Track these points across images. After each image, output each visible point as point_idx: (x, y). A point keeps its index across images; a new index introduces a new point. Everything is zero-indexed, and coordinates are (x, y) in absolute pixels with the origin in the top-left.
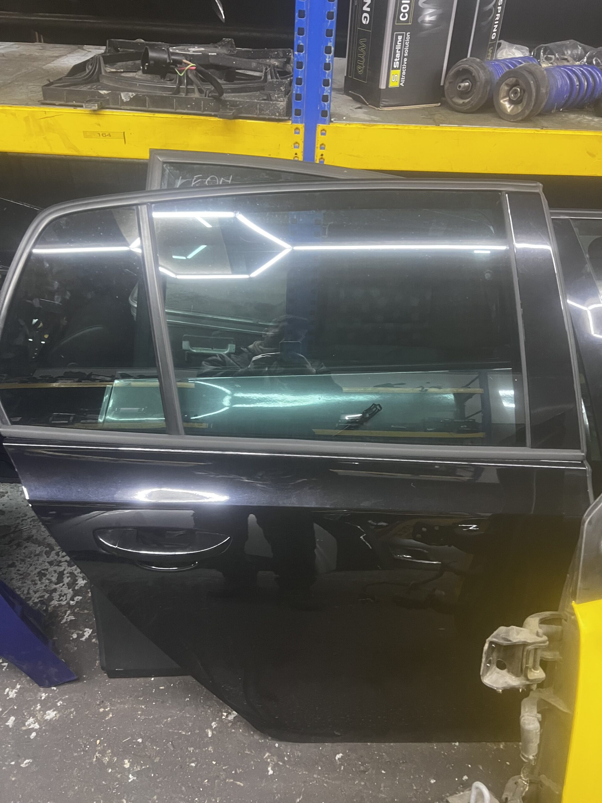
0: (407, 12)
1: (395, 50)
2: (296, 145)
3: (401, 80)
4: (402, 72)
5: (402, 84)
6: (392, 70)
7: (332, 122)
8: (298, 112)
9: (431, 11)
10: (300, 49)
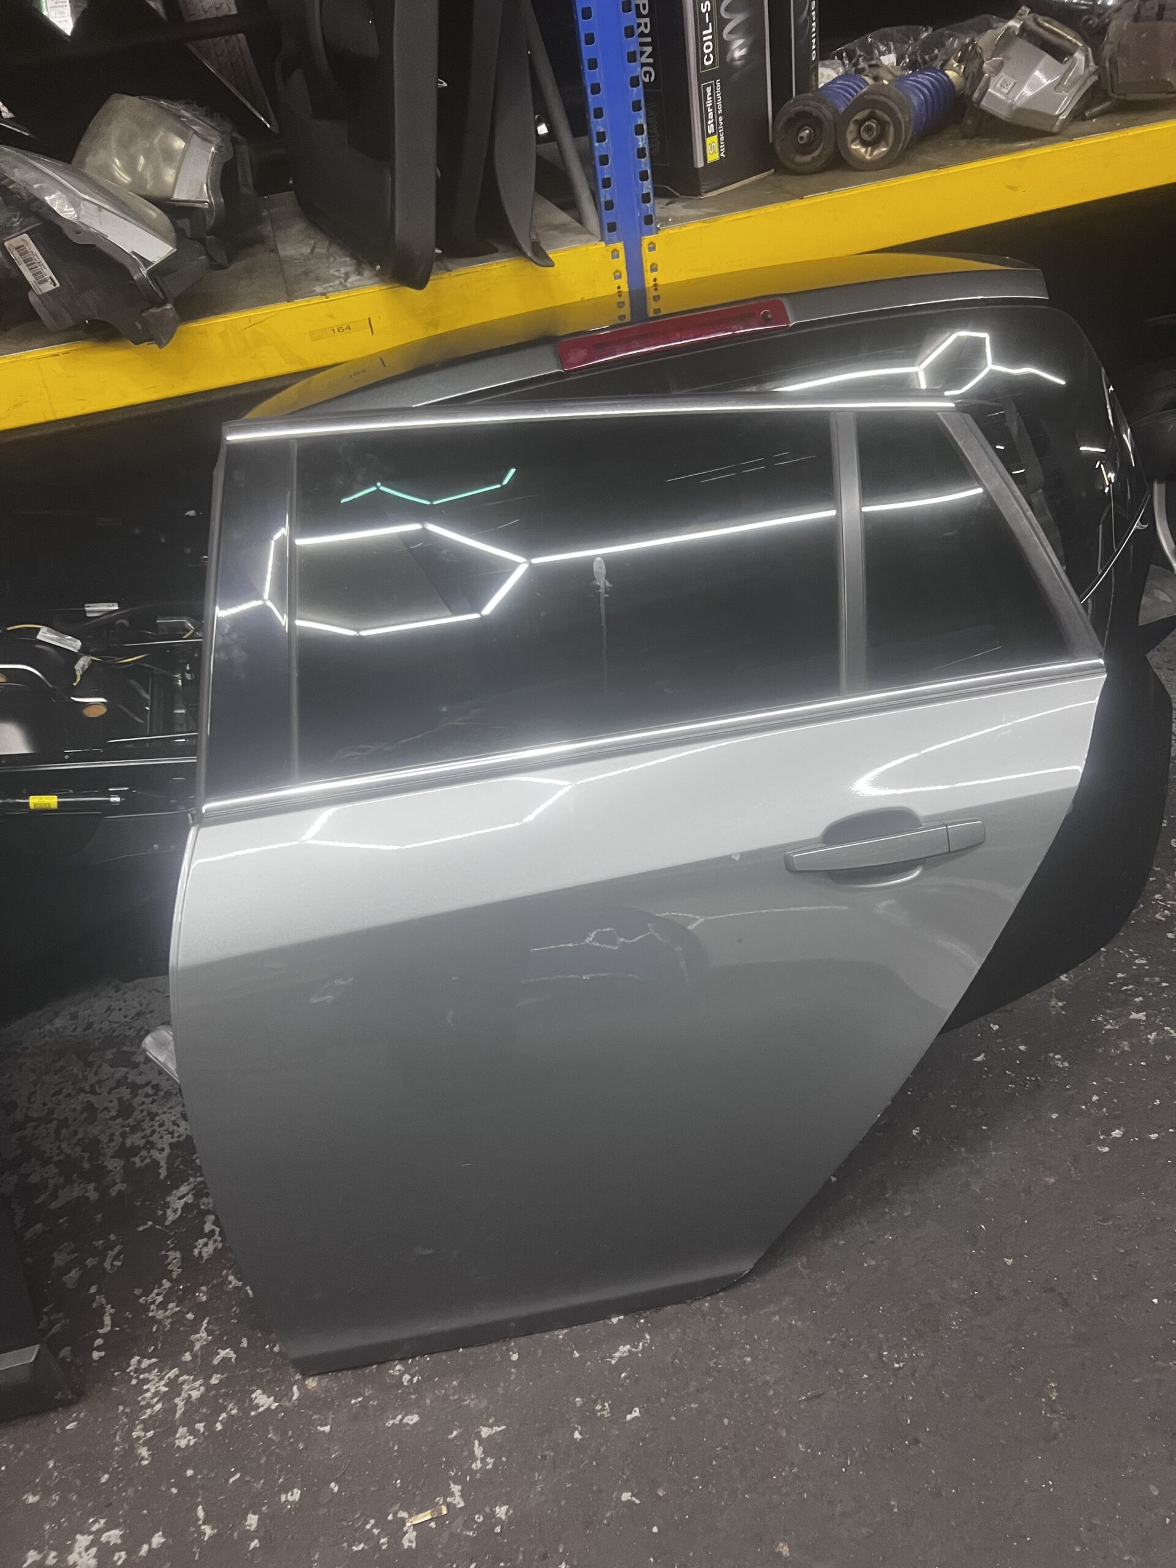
0: (711, 52)
1: (706, 109)
2: (617, 275)
3: (720, 149)
4: (719, 137)
5: (722, 155)
6: (707, 137)
7: (659, 229)
8: (612, 227)
9: (740, 42)
10: (601, 137)
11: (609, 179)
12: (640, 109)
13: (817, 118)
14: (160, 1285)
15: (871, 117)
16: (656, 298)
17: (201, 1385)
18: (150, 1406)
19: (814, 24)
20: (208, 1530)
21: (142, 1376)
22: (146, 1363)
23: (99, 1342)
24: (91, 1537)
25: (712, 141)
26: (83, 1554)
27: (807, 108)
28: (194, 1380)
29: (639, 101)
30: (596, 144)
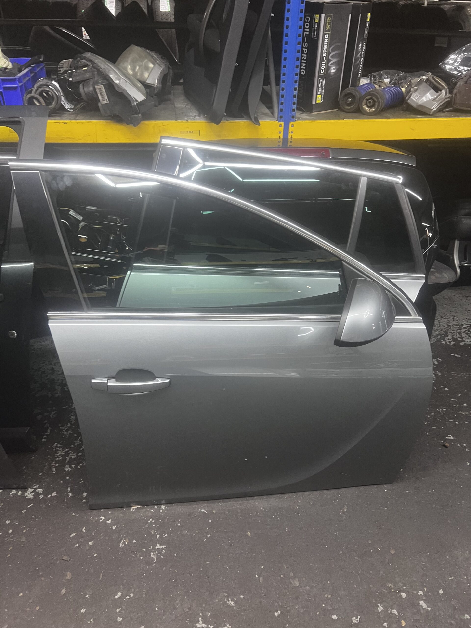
0: (324, 69)
1: (319, 86)
2: (280, 132)
3: (321, 99)
4: (322, 96)
5: (322, 101)
7: (296, 120)
8: (281, 117)
9: (334, 67)
10: (283, 89)
11: (283, 102)
12: (297, 83)
13: (354, 96)
14: (67, 425)
15: (371, 98)
16: (291, 142)
17: (75, 455)
18: (58, 457)
19: (361, 65)
20: (70, 494)
21: (57, 449)
22: (59, 445)
23: (45, 437)
24: (33, 490)
25: (319, 96)
26: (30, 494)
27: (352, 92)
28: (73, 453)
29: (297, 81)
30: (281, 91)
